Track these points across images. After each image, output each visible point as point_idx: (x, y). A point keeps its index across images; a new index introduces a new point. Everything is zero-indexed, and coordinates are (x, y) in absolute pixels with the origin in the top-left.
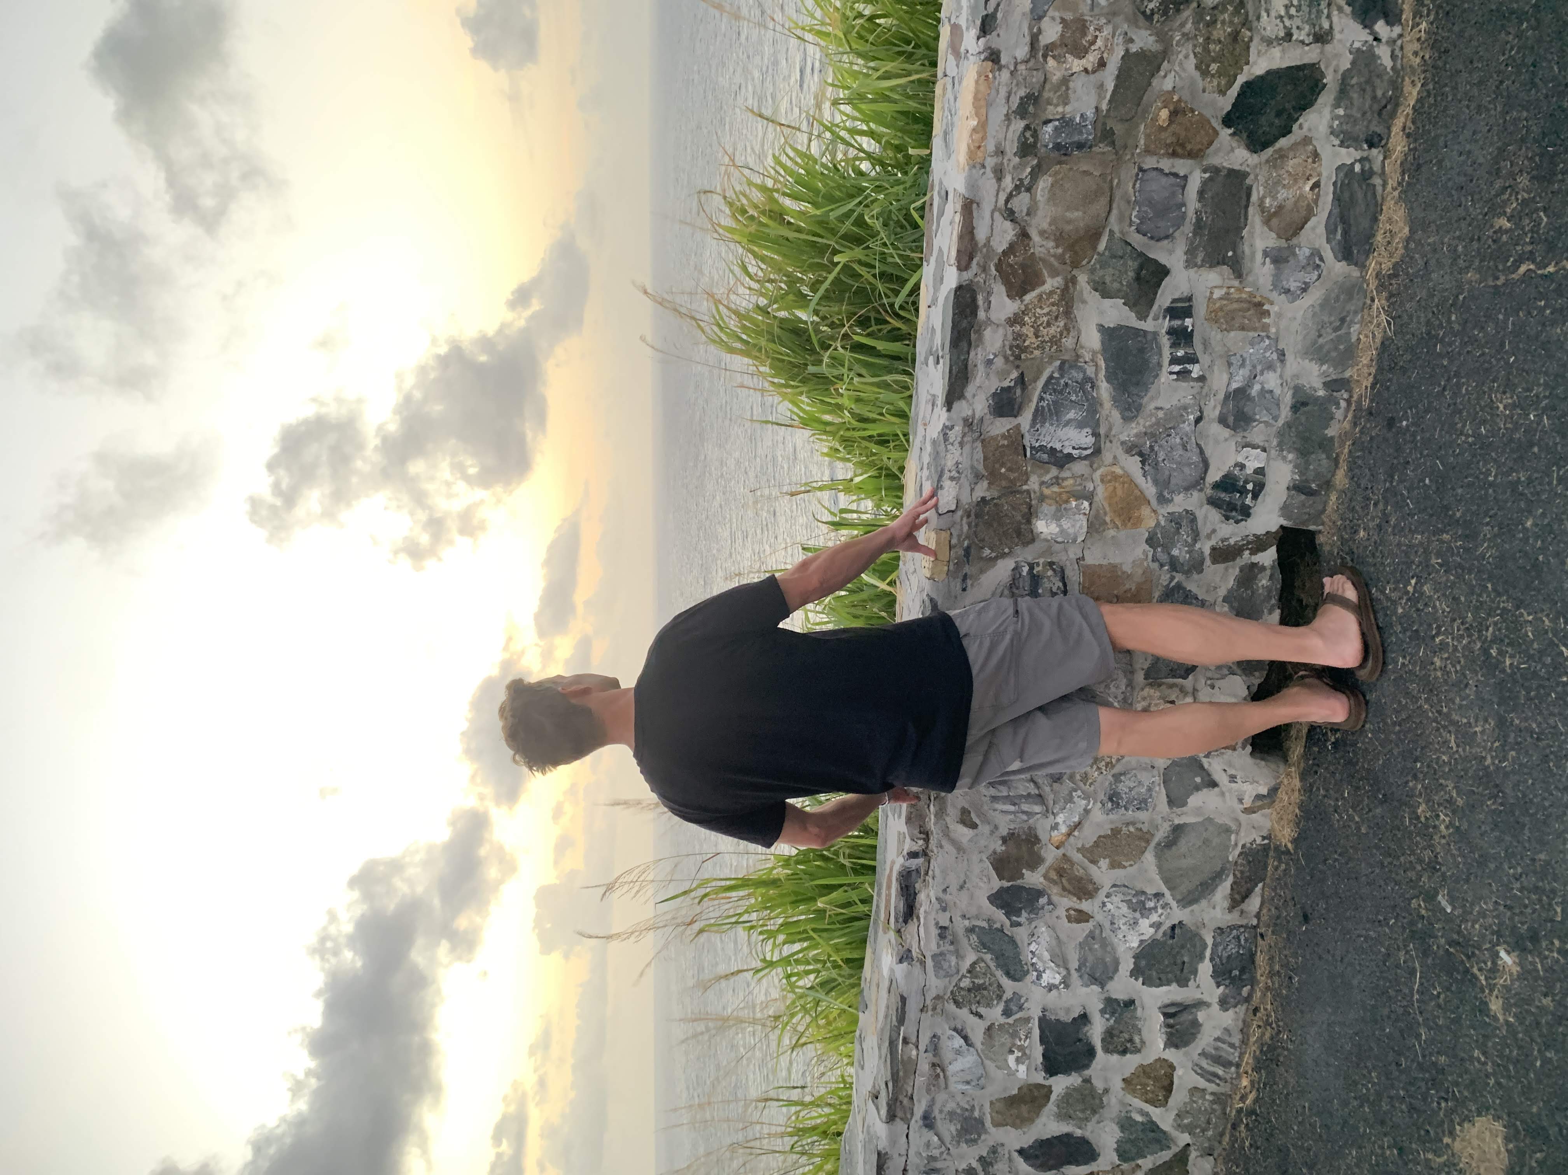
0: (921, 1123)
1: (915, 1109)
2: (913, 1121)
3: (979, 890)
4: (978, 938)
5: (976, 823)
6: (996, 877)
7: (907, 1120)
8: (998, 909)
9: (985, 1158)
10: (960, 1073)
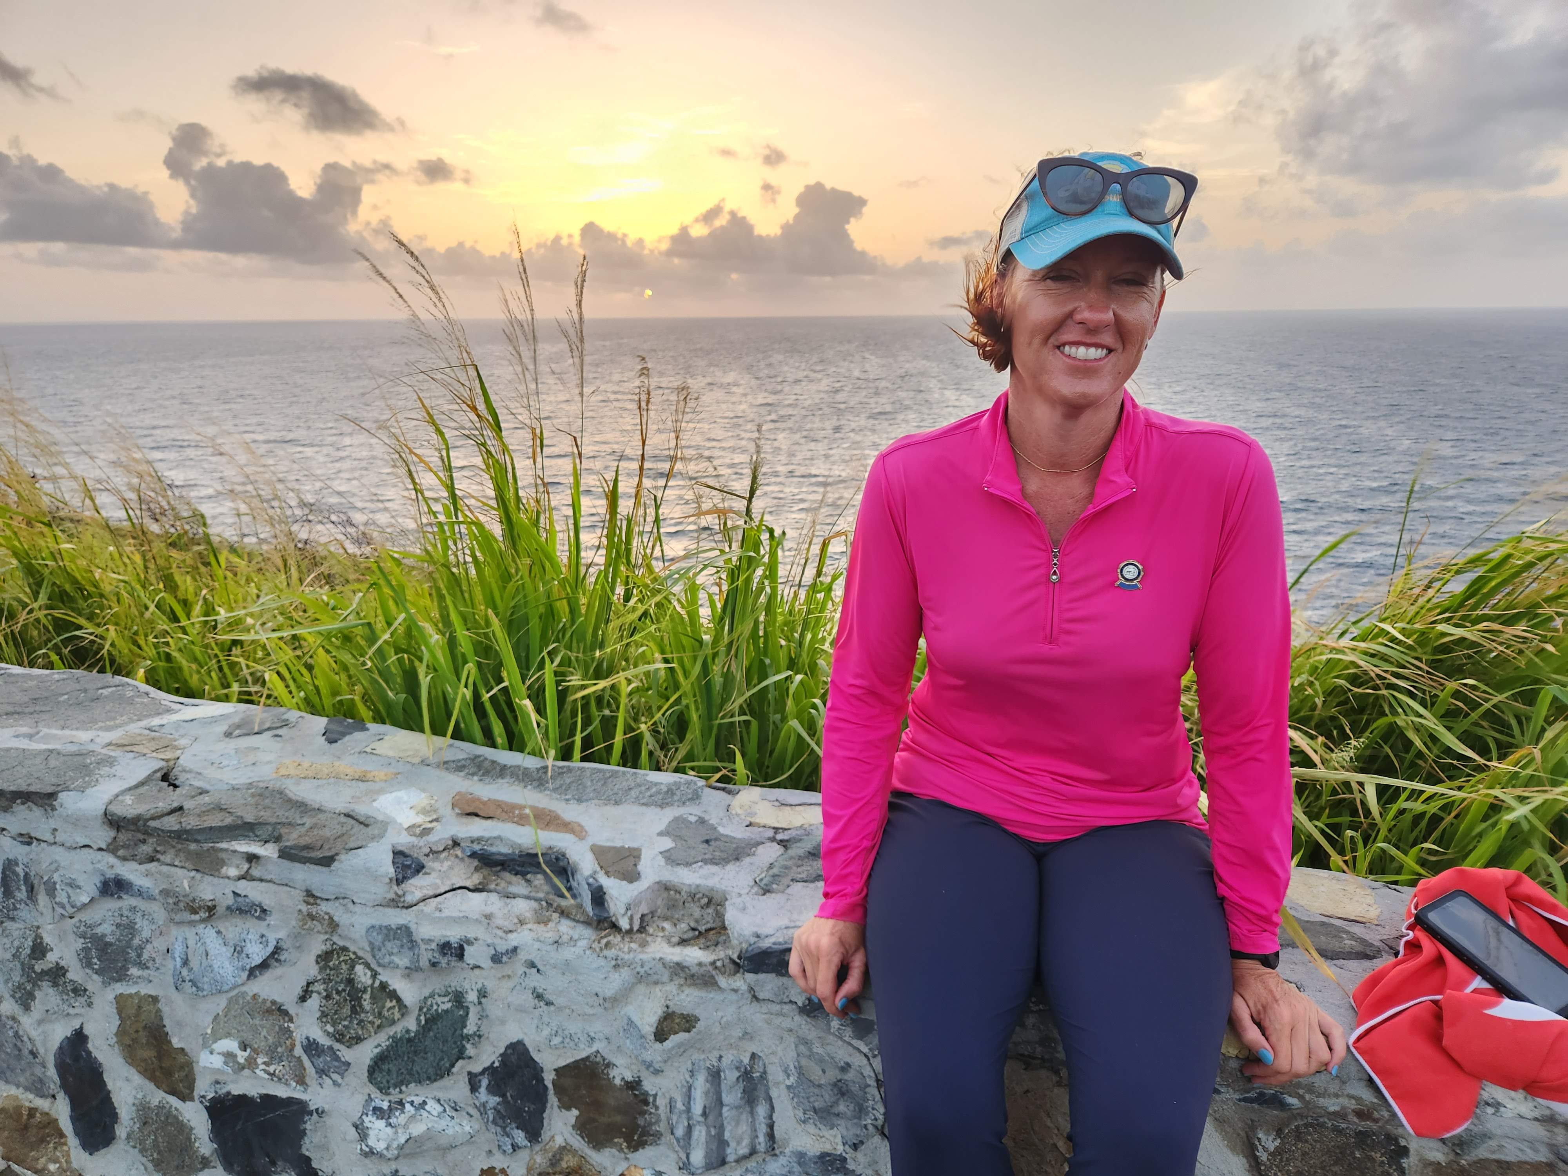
0: (110, 874)
1: (133, 865)
2: (112, 859)
3: (534, 1026)
4: (446, 1012)
5: (666, 1039)
6: (562, 1063)
7: (112, 848)
8: (501, 1055)
9: (64, 975)
10: (202, 949)
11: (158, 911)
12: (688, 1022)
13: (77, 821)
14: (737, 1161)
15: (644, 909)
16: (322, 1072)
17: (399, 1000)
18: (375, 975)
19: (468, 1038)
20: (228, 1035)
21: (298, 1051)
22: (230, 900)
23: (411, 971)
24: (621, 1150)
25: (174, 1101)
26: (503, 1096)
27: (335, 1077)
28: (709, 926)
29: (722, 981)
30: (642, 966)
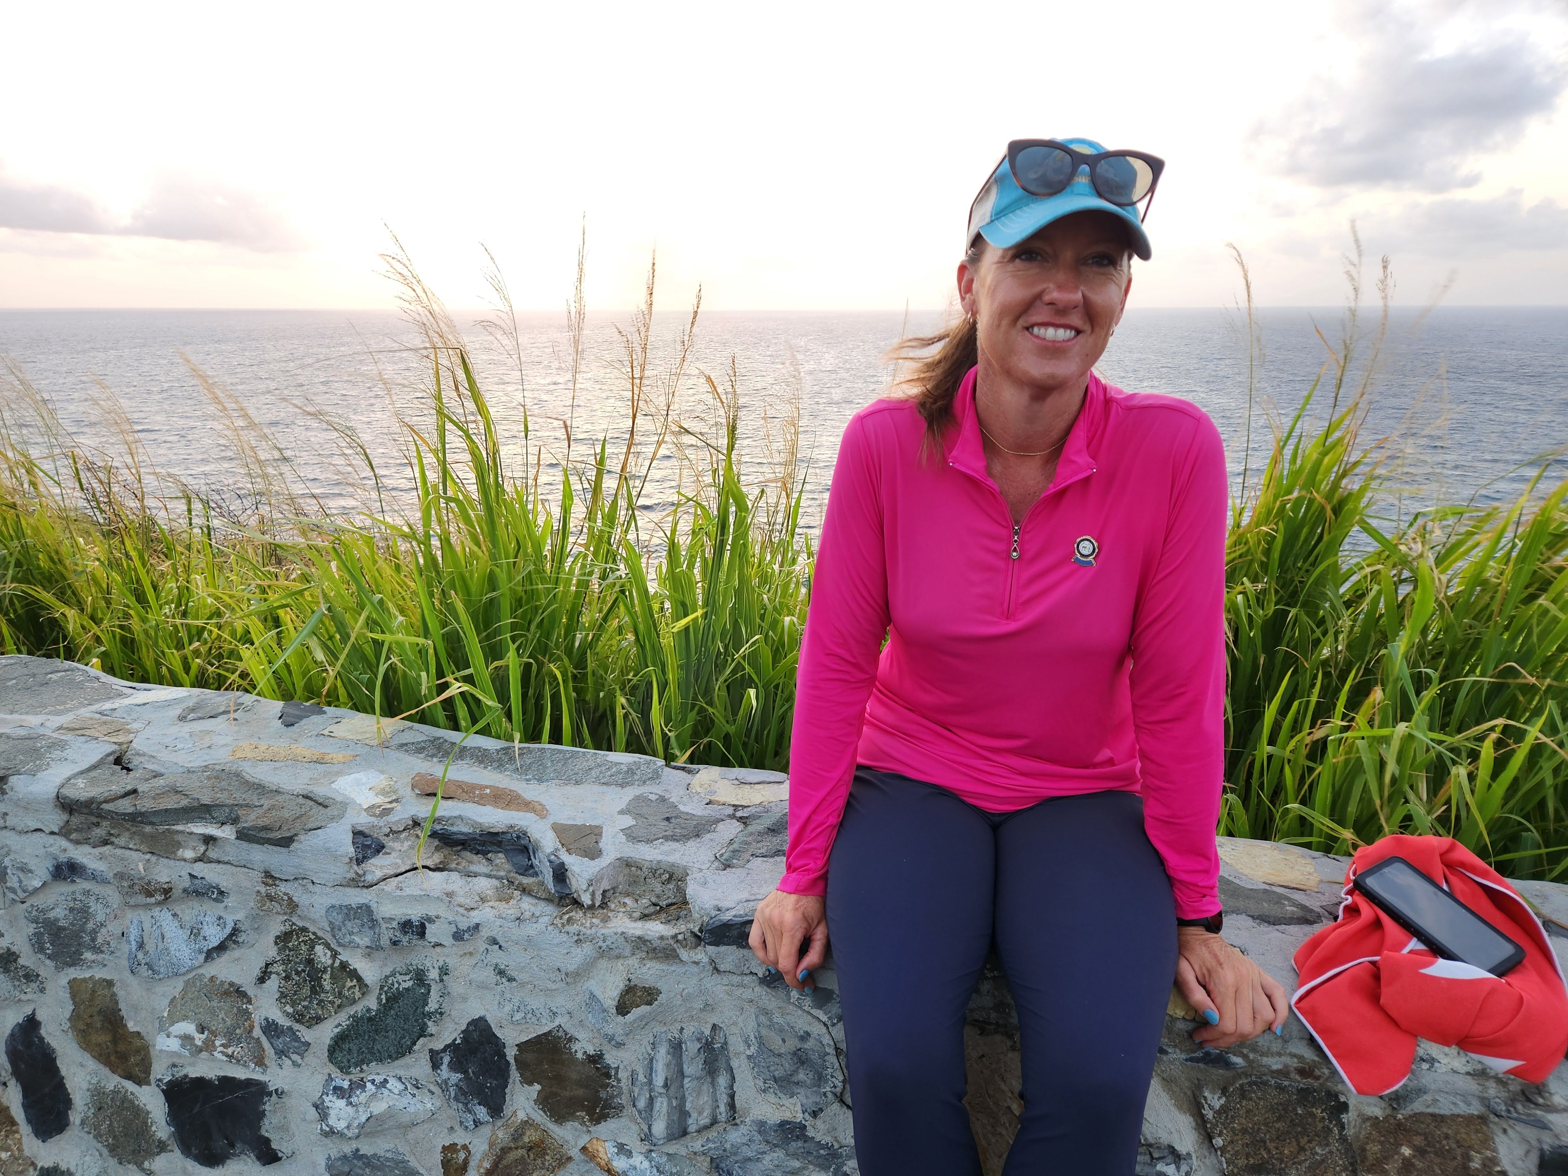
0: (63, 858)
1: (86, 849)
2: (64, 843)
3: (496, 1002)
4: (407, 990)
5: (628, 1012)
6: (524, 1038)
7: (65, 832)
8: (463, 1032)
9: (15, 961)
10: (158, 932)
11: (112, 895)
12: (650, 995)
13: (28, 806)
14: (699, 1131)
15: (605, 885)
16: (281, 1053)
17: (360, 979)
18: (335, 954)
19: (429, 1015)
20: (185, 1018)
21: (257, 1032)
22: (186, 883)
23: (372, 950)
24: (583, 1123)
25: (130, 1086)
26: (465, 1072)
27: (295, 1057)
28: (670, 901)
29: (684, 954)
30: (604, 941)
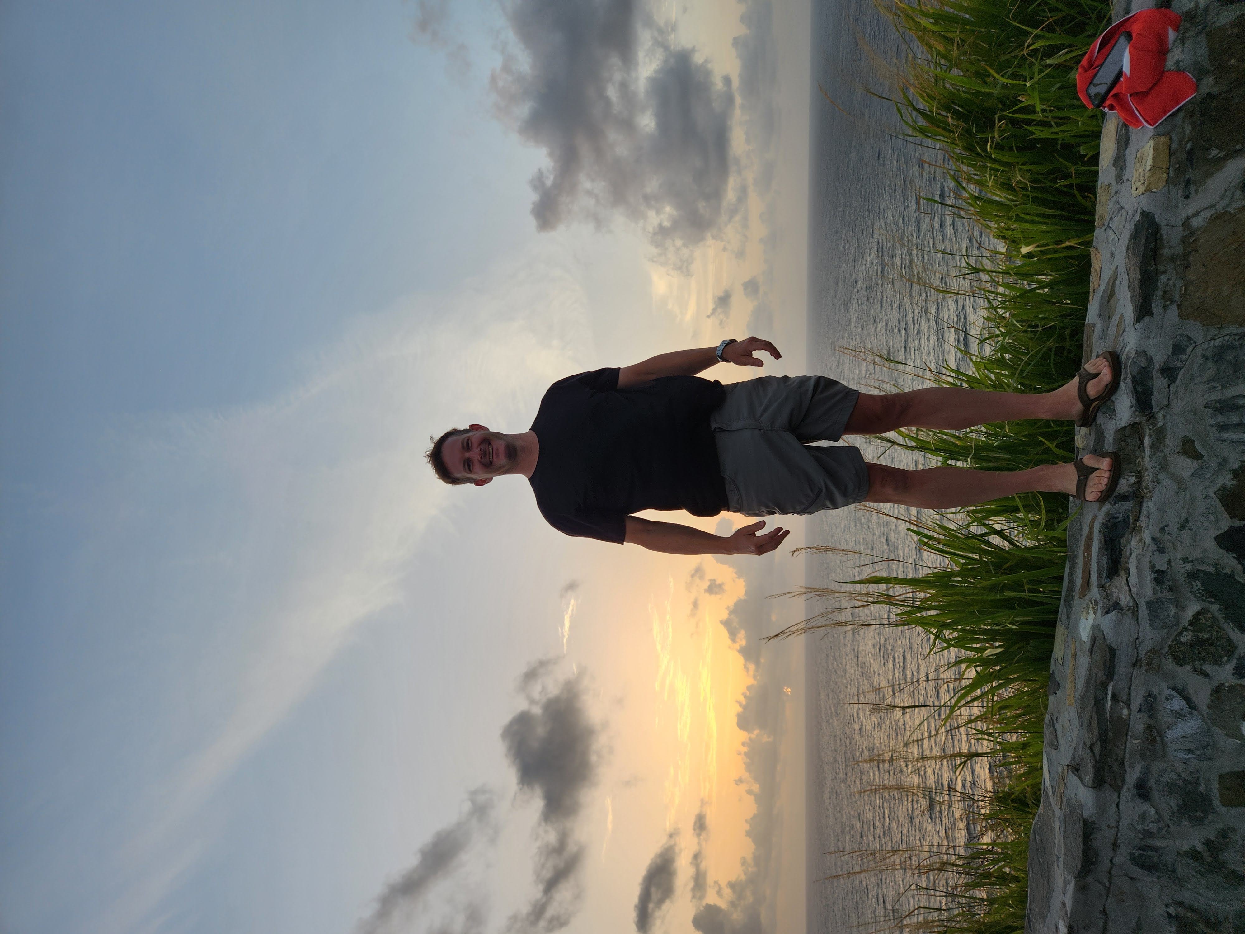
0: (1134, 791)
1: (1127, 776)
2: (1125, 789)
3: (1205, 532)
4: (1203, 584)
5: (1200, 454)
6: (1225, 514)
7: (1118, 790)
8: (1227, 552)
9: (1212, 841)
10: (1181, 740)
11: (1157, 766)
12: (1188, 442)
13: (1101, 809)
17: (1199, 614)
18: (1185, 629)
19: (1218, 572)
22: (1144, 715)
23: (1179, 606)
29: (1160, 424)
30: (1156, 467)
